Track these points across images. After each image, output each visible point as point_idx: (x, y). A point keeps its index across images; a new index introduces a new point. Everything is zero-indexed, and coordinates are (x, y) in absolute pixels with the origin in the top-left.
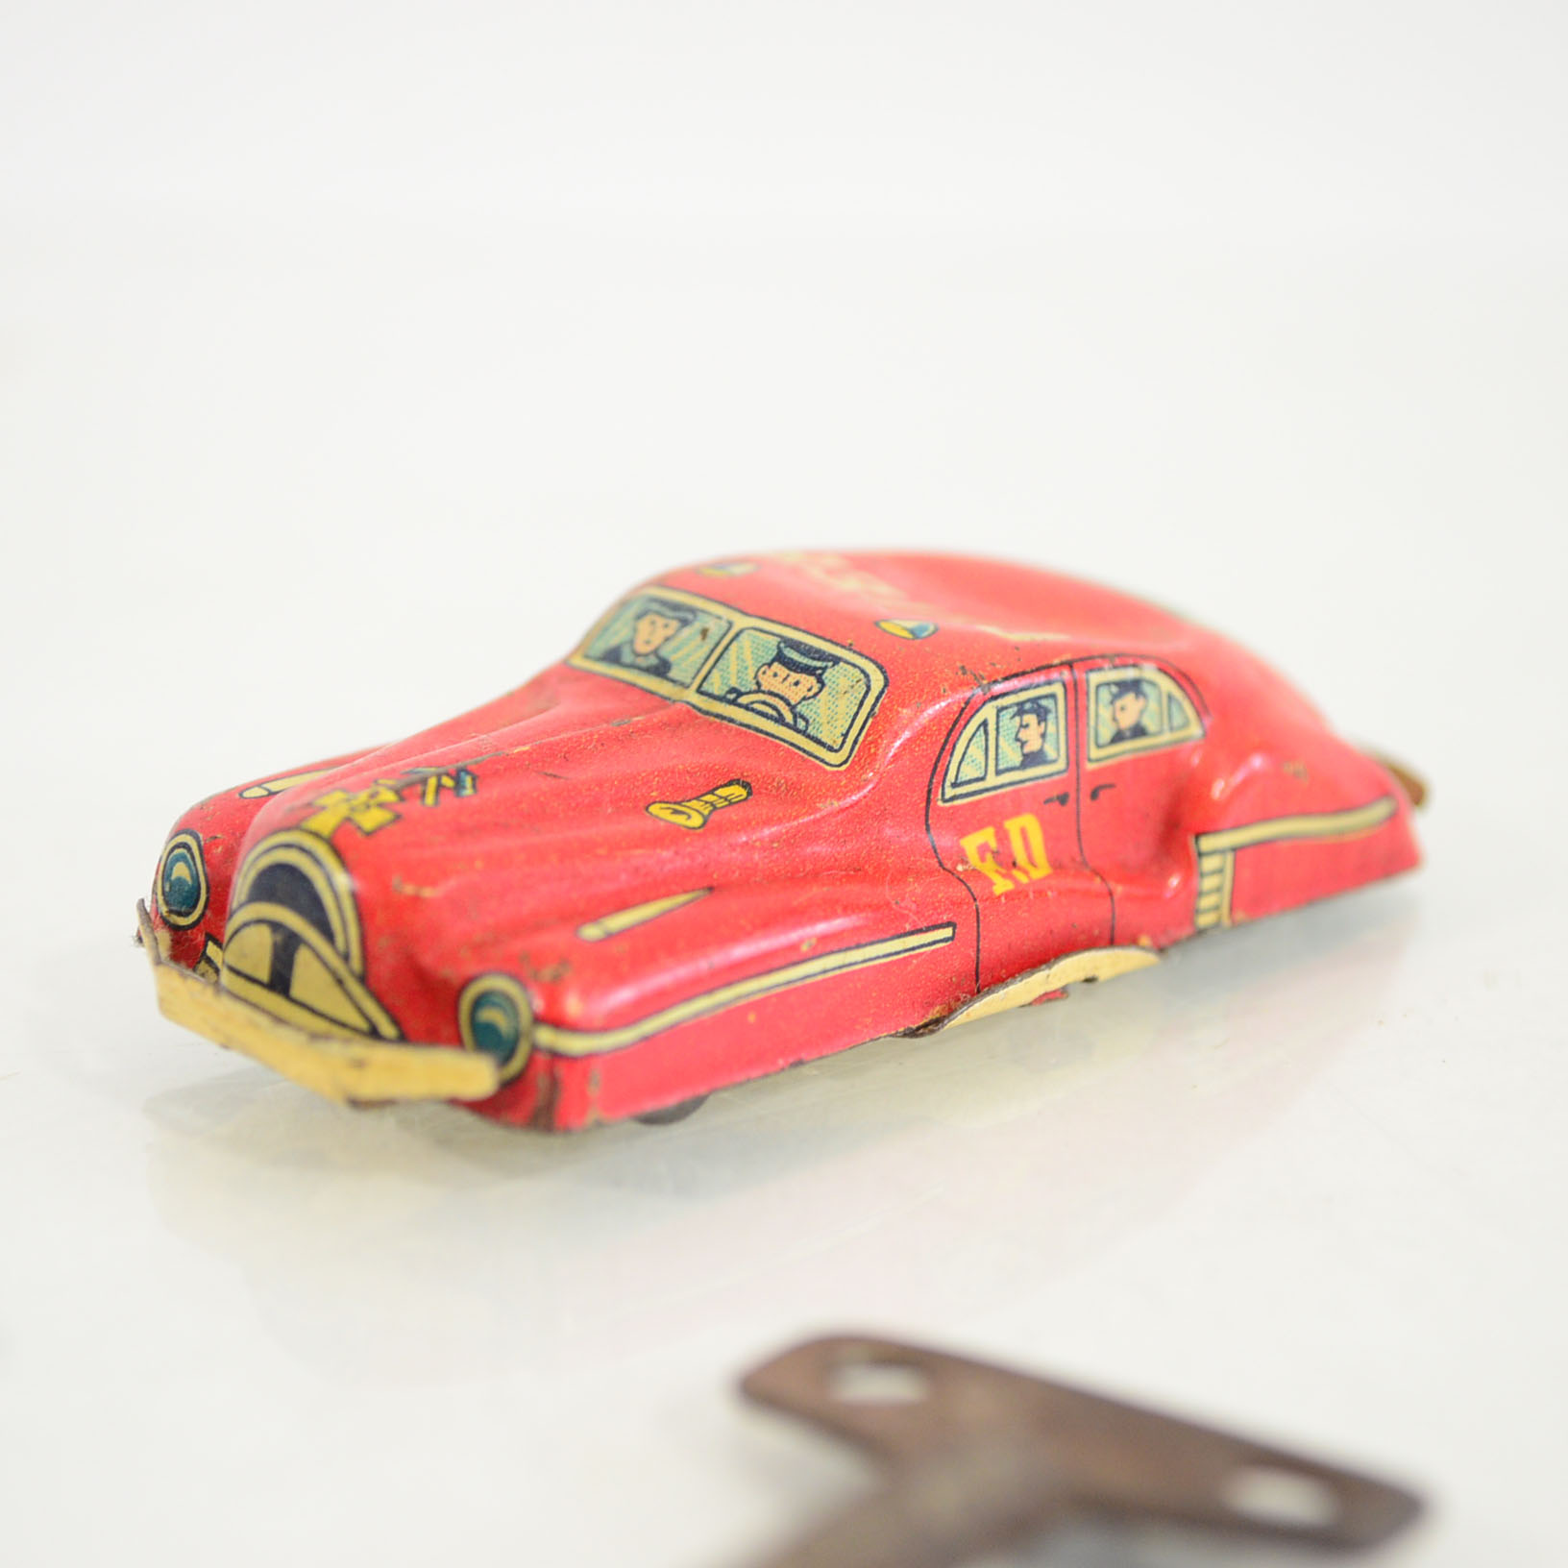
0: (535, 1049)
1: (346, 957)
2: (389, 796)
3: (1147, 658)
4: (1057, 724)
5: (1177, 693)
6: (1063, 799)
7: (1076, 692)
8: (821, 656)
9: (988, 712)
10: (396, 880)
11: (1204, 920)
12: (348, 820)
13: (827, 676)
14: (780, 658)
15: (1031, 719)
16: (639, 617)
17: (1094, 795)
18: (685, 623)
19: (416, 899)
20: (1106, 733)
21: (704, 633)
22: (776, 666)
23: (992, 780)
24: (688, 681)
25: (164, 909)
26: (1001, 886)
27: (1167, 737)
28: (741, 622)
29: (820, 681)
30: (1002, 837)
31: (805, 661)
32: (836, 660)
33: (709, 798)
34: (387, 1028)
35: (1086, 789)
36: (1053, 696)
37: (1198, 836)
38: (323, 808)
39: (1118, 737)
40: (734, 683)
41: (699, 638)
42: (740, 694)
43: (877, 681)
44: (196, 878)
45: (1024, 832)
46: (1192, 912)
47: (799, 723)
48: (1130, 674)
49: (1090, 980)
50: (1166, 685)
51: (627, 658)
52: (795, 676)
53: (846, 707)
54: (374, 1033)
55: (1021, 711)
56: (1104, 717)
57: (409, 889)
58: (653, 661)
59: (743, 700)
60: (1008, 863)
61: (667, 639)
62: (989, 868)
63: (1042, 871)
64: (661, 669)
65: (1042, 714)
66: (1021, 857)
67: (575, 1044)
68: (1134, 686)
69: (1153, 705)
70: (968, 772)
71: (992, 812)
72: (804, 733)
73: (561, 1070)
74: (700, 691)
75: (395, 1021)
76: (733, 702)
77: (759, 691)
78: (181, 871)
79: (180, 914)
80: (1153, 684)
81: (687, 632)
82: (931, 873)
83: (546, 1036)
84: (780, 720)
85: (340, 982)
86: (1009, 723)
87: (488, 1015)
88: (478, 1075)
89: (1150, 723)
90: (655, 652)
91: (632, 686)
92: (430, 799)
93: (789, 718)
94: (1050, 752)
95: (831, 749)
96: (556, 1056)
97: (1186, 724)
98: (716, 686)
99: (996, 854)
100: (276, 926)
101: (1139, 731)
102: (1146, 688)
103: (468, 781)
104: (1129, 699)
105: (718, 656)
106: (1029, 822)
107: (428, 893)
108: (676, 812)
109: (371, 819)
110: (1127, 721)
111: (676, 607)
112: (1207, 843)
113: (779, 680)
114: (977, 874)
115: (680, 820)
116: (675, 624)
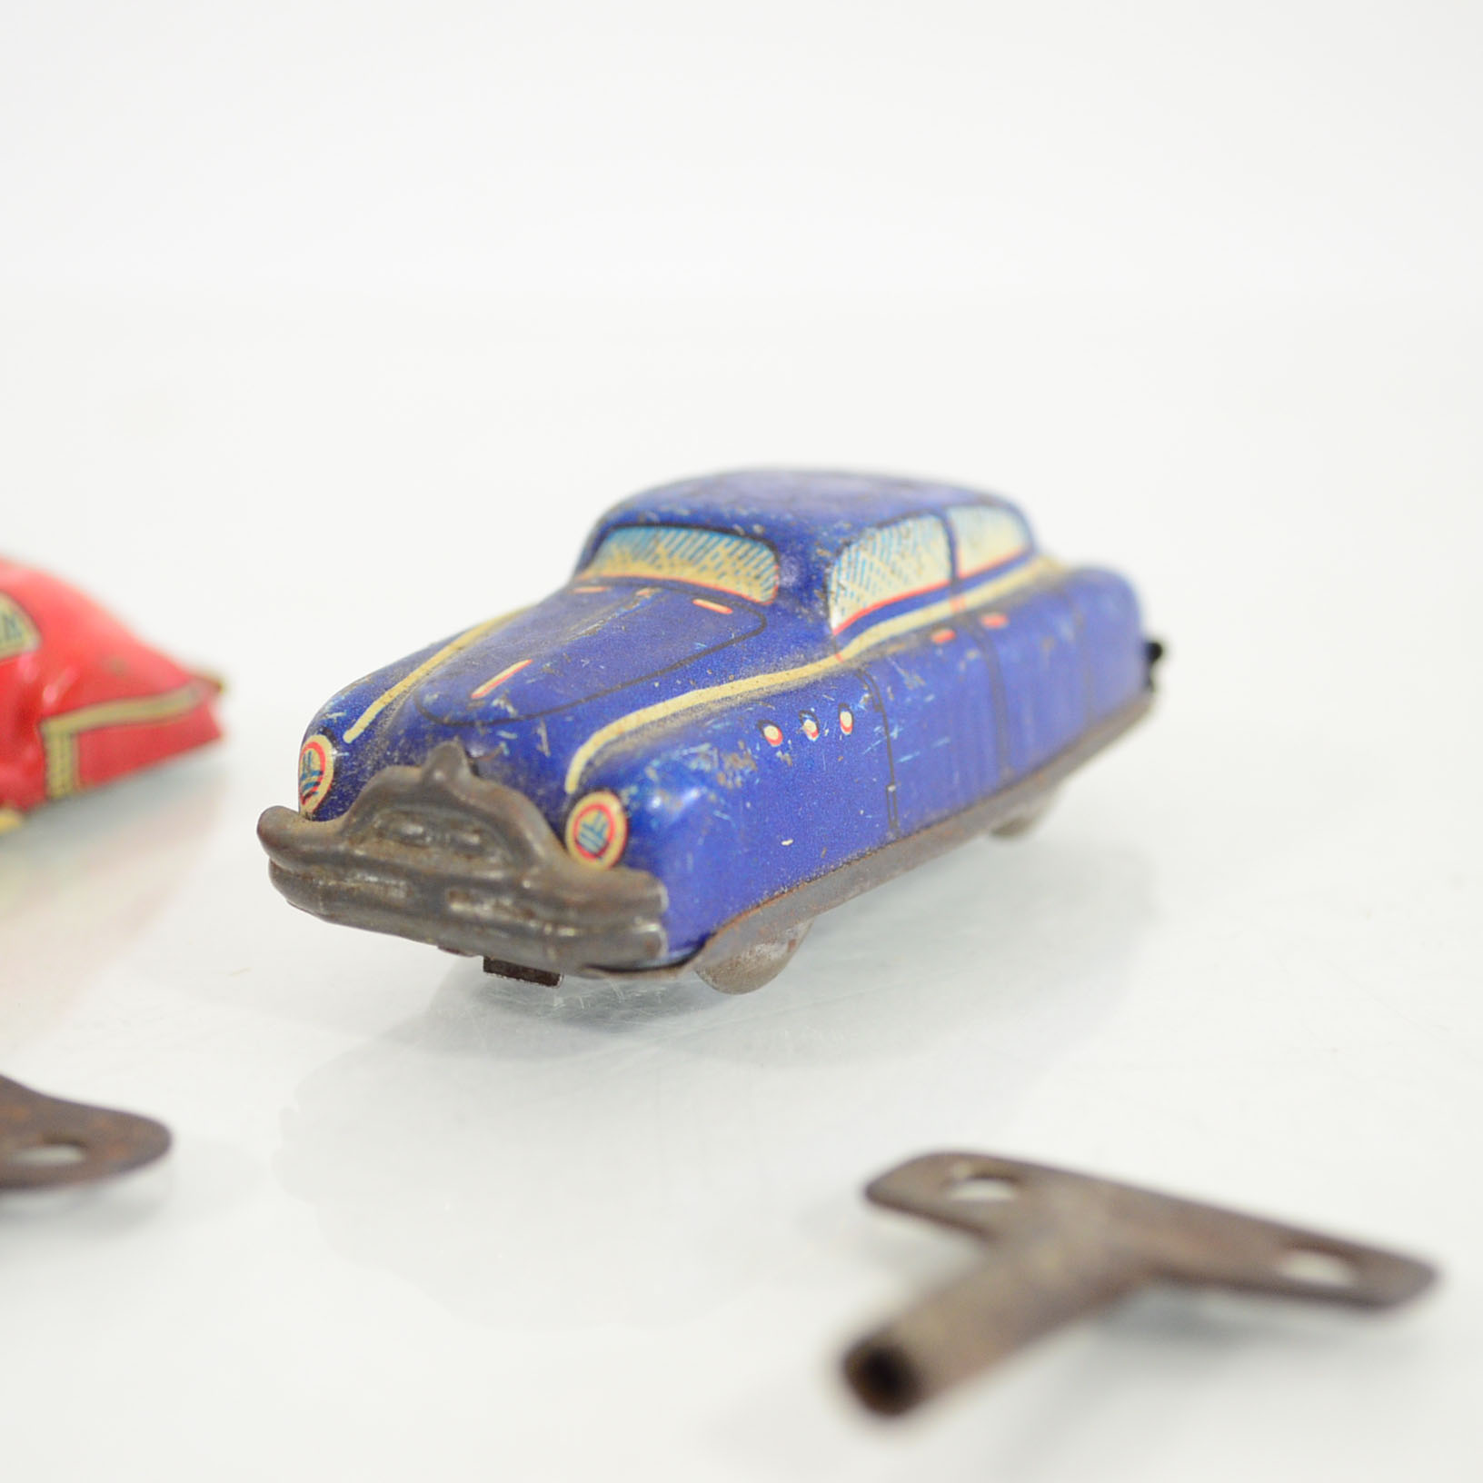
11: (55, 788)
46: (46, 780)
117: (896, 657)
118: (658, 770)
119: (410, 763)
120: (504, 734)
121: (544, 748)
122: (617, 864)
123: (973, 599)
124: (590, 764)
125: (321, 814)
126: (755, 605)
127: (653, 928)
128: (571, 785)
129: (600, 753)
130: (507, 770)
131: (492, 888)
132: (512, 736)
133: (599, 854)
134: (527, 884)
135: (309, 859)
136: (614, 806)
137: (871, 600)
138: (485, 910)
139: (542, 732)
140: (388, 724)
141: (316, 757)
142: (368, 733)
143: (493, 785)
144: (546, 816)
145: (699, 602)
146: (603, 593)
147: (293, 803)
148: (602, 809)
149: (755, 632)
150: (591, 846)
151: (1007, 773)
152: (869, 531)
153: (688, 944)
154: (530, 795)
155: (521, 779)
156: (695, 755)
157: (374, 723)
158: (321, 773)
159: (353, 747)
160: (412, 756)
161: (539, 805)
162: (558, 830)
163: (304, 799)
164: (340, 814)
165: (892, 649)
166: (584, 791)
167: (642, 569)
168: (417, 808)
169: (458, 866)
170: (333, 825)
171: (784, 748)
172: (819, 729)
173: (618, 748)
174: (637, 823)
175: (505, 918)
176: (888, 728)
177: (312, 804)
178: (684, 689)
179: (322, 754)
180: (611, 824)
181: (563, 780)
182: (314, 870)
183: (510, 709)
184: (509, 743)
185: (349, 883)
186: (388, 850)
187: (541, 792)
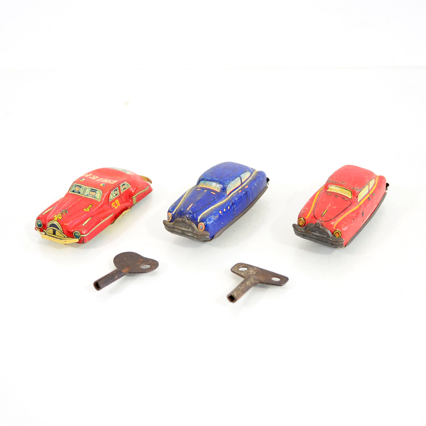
0: (81, 237)
1: (61, 231)
2: (61, 215)
3: (124, 181)
4: (118, 191)
5: (128, 184)
6: (120, 197)
7: (119, 187)
8: (95, 190)
9: (112, 192)
10: (65, 224)
11: (134, 204)
12: (58, 218)
13: (96, 192)
14: (91, 191)
15: (116, 191)
16: (75, 187)
17: (122, 196)
18: (80, 188)
19: (67, 225)
20: (122, 190)
21: (83, 189)
22: (91, 192)
23: (113, 198)
24: (82, 194)
25: (38, 227)
26: (116, 208)
27: (128, 188)
28: (86, 187)
29: (96, 193)
30: (115, 203)
31: (94, 191)
32: (97, 190)
33: (89, 207)
34: (66, 237)
35: (121, 195)
36: (117, 188)
37: (132, 196)
38: (55, 218)
39: (123, 189)
40: (87, 194)
41: (82, 189)
42: (88, 195)
43: (101, 192)
44: (41, 224)
45: (117, 202)
46: (133, 203)
47: (95, 197)
48: (123, 184)
49: (126, 213)
50: (127, 183)
51: (75, 192)
52: (93, 192)
53: (99, 195)
54: (65, 237)
55: (115, 191)
56: (122, 188)
57: (66, 224)
58: (78, 192)
59: (89, 195)
60: (116, 205)
61: (79, 190)
62: (115, 206)
63: (119, 205)
64: (79, 193)
65: (116, 190)
66: (117, 204)
67: (85, 236)
68: (124, 185)
69: (126, 186)
70: (111, 198)
71: (114, 201)
72: (96, 198)
73: (84, 238)
74: (84, 195)
75: (67, 236)
76: (88, 196)
77: (90, 194)
78: (39, 223)
79: (40, 227)
80: (126, 184)
81: (81, 189)
82: (110, 209)
83: (82, 235)
84: (93, 197)
85: (61, 233)
86: (114, 192)
87: (76, 234)
88: (77, 240)
89: (126, 187)
90: (78, 191)
91: (77, 195)
92: (64, 214)
93: (94, 197)
94: (118, 193)
95: (98, 199)
96: (83, 237)
97: (129, 186)
98: (85, 194)
99: (115, 205)
100: (53, 229)
101: (125, 188)
102: (125, 184)
103: (67, 211)
104: (124, 186)
105: (85, 191)
106: (117, 200)
107: (68, 224)
108: (86, 210)
109: (60, 218)
110: (124, 188)
111: (79, 186)
112: (133, 197)
113: (91, 193)
114: (114, 207)
115: (87, 210)
116: (79, 188)
117: (234, 196)
118: (208, 220)
119: (180, 218)
120: (191, 215)
121: (195, 217)
122: (204, 231)
123: (244, 185)
124: (200, 218)
125: (170, 222)
126: (218, 192)
127: (208, 237)
128: (198, 221)
129: (201, 217)
130: (191, 219)
131: (190, 232)
132: (192, 216)
133: (202, 229)
134: (194, 232)
135: (170, 227)
136: (203, 224)
137: (231, 190)
138: (190, 234)
139: (195, 215)
140: (177, 212)
141: (169, 215)
142: (175, 213)
143: (190, 221)
144: (196, 225)
145: (212, 192)
146: (200, 190)
147: (167, 220)
148: (202, 224)
149: (218, 197)
150: (201, 228)
151: (248, 205)
152: (231, 182)
153: (212, 237)
154: (194, 222)
155: (193, 221)
156: (212, 217)
157: (176, 212)
158: (170, 217)
159: (173, 214)
160: (181, 217)
161: (195, 224)
162: (197, 226)
163: (168, 220)
164: (172, 222)
165: (234, 195)
166: (200, 222)
167: (205, 186)
168: (182, 223)
169: (186, 230)
170: (172, 223)
171: (222, 213)
172: (226, 210)
173: (203, 216)
174: (206, 226)
175: (191, 235)
176: (234, 206)
177: (169, 220)
178: (210, 207)
179: (170, 215)
180: (203, 226)
181: (197, 220)
182: (170, 229)
183: (191, 212)
184: (191, 216)
185: (174, 230)
186: (178, 227)
187: (195, 222)
